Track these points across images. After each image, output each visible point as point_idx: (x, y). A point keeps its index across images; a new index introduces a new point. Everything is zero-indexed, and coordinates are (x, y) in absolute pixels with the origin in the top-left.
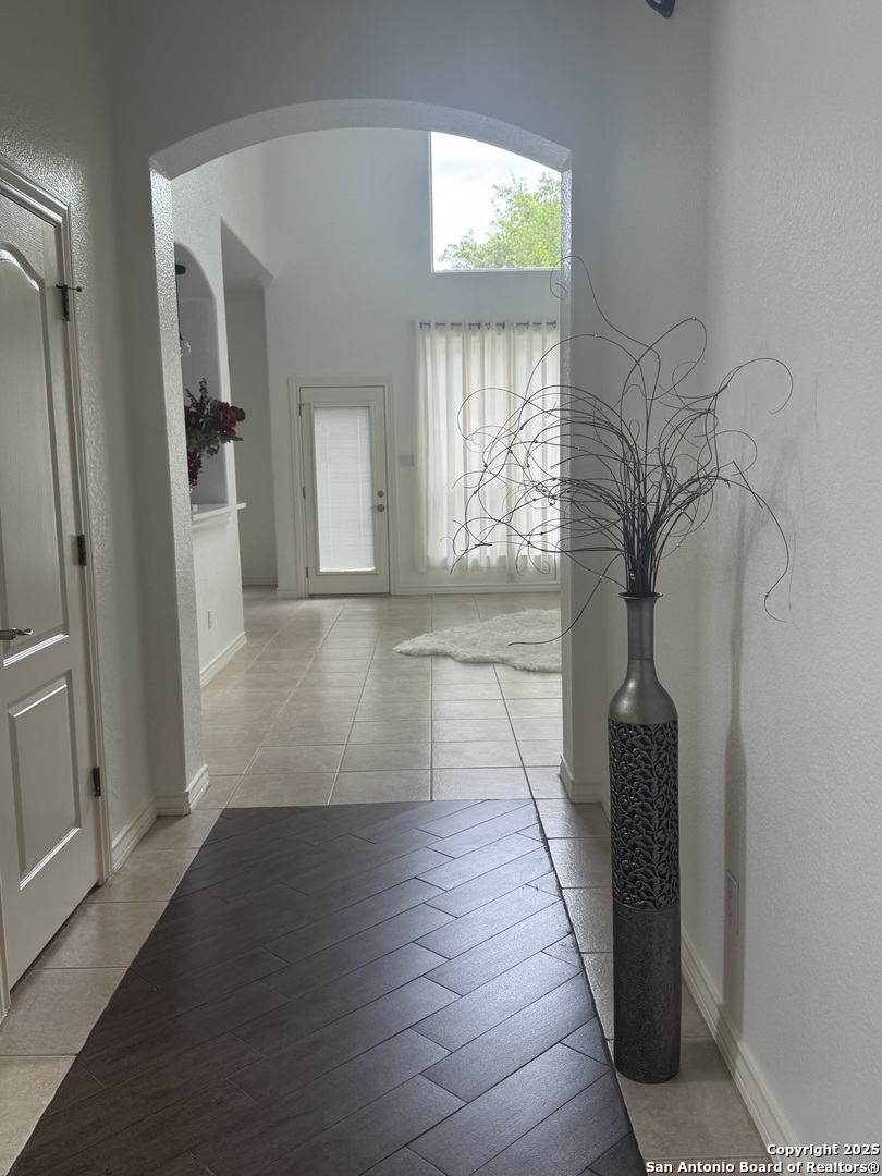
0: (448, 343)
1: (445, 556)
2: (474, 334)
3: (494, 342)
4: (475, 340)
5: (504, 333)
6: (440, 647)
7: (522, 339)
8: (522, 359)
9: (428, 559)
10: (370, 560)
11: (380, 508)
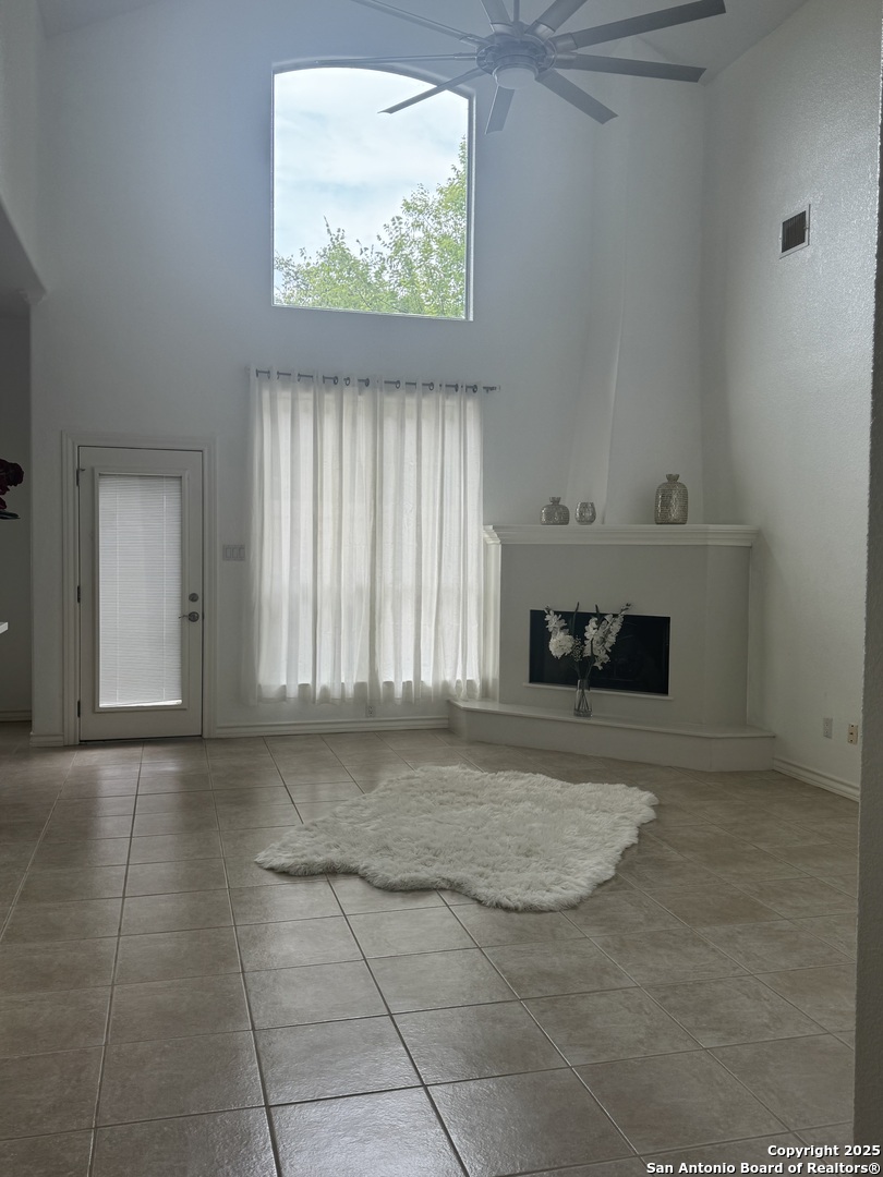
0: (294, 401)
1: (284, 682)
2: (328, 390)
3: (355, 403)
4: (329, 399)
5: (368, 392)
6: (334, 856)
7: (391, 402)
8: (390, 427)
9: (260, 686)
10: (176, 690)
11: (192, 617)
